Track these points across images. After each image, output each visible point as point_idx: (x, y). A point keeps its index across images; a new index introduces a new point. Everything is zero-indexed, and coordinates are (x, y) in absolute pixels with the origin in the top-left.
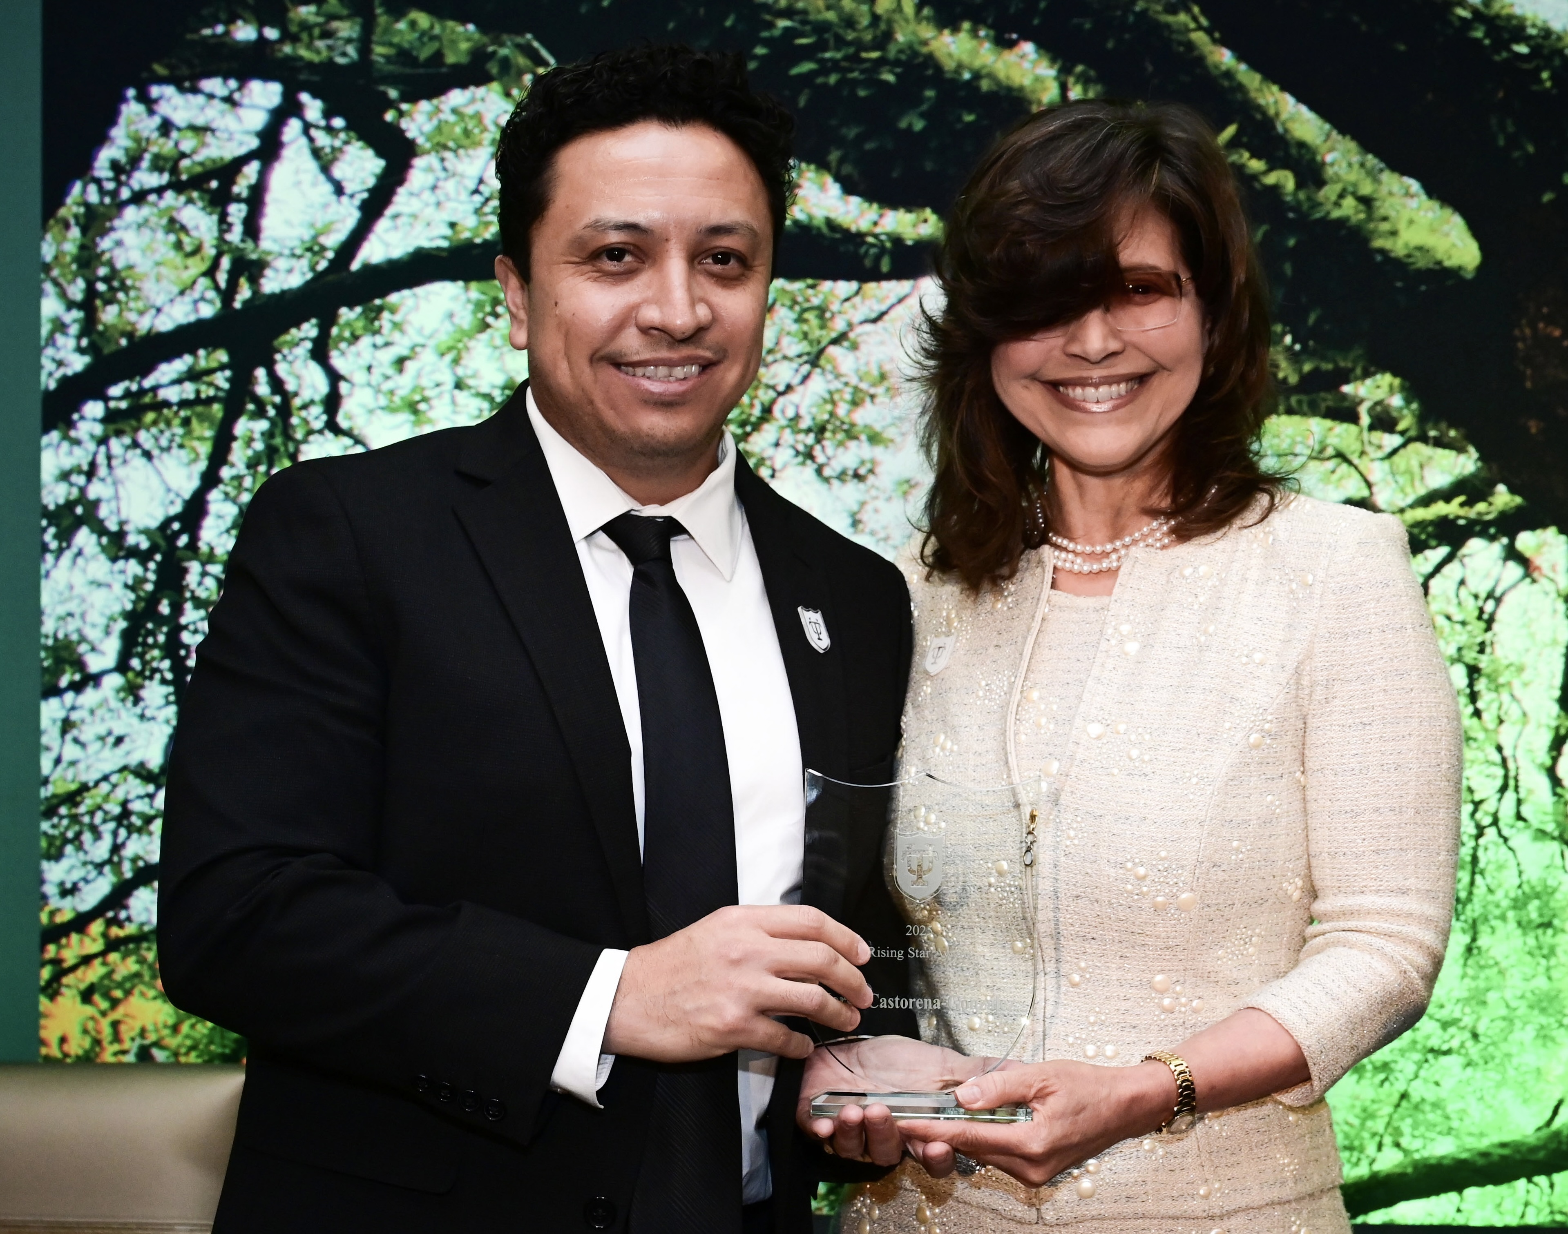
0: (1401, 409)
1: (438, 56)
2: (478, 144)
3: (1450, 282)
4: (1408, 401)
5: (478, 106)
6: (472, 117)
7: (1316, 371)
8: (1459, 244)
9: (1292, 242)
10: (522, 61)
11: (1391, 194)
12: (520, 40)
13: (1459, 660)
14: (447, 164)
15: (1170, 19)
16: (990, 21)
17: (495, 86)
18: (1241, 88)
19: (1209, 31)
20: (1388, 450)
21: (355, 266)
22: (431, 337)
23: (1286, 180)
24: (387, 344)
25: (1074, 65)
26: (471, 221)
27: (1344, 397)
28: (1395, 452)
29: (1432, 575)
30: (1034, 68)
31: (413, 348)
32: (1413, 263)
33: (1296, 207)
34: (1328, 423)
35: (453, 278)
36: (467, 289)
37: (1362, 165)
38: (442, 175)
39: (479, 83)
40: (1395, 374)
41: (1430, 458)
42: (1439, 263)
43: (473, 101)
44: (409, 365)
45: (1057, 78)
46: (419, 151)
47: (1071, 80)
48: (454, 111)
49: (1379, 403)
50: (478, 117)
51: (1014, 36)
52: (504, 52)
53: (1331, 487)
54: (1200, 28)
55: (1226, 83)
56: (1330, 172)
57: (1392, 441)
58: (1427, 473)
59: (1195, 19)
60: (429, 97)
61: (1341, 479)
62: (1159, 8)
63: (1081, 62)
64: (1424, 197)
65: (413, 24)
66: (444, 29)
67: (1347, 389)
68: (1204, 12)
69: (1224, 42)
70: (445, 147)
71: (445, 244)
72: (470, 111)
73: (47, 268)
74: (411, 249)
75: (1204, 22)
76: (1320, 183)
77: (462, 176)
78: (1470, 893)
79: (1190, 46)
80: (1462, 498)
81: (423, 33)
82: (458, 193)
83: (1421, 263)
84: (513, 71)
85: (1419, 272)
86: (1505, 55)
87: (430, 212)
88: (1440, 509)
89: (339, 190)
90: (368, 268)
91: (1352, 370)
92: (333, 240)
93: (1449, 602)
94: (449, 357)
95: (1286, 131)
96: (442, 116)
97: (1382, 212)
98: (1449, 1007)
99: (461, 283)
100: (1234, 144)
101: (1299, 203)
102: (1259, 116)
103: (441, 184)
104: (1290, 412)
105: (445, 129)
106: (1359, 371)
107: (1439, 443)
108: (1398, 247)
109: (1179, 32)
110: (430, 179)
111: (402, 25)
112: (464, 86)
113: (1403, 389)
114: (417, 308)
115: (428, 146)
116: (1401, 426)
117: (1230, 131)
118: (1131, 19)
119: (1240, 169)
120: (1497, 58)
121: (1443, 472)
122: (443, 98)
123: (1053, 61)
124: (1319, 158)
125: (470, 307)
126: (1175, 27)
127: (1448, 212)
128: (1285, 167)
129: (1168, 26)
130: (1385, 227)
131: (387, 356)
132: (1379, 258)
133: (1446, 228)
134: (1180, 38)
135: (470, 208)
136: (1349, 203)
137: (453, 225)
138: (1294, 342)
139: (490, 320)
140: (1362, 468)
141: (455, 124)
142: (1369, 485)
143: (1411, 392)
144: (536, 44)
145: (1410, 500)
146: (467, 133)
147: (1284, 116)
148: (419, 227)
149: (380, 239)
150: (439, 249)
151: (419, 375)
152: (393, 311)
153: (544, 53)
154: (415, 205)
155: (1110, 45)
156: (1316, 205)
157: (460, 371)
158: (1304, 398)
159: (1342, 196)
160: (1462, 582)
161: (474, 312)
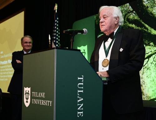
4: (153, 44)
7: (148, 43)
9: (147, 34)
11: (152, 30)
16: (132, 23)
28: (153, 48)
29: (155, 56)
34: (149, 46)
37: (150, 28)
40: (153, 42)
42: (155, 34)
55: (143, 24)
58: (155, 49)
64: (154, 30)
67: (150, 44)
76: (148, 30)
95: (146, 27)
104: (147, 46)
106: (151, 42)
107: (155, 47)
108: (152, 34)
116: (153, 46)
117: (143, 27)
118: (138, 21)
119: (144, 30)
123: (135, 25)
124: (148, 28)
128: (146, 29)
130: (152, 32)
136: (150, 31)
138: (147, 41)
142: (152, 50)
145: (154, 51)
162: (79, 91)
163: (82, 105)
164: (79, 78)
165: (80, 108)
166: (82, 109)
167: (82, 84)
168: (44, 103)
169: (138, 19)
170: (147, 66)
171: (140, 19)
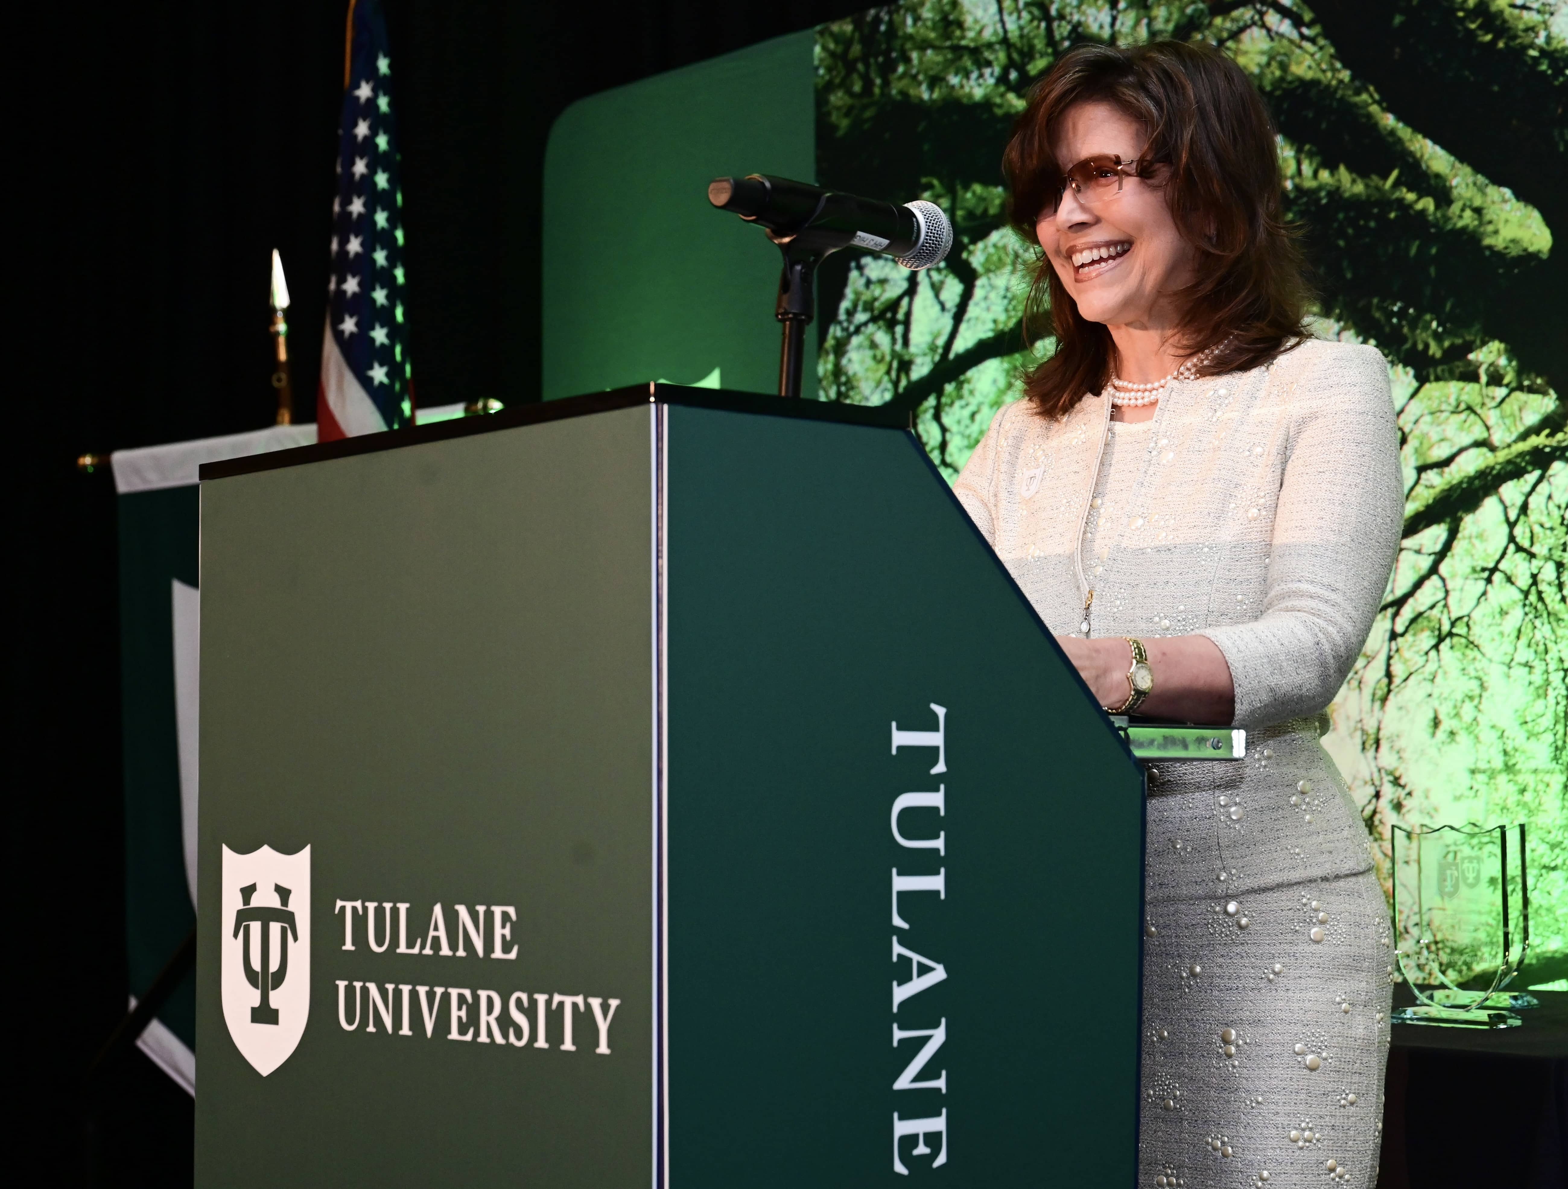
0: (1505, 367)
1: (986, 211)
2: (1006, 265)
3: (1533, 264)
4: (1510, 360)
5: (1004, 240)
6: (1001, 249)
7: (1452, 346)
8: (1538, 232)
9: (1434, 251)
11: (1493, 202)
13: (1549, 558)
14: (991, 282)
15: (1357, 99)
18: (1400, 141)
19: (1379, 103)
20: (1498, 400)
21: (952, 356)
22: (986, 396)
23: (1427, 204)
24: (967, 405)
25: (1304, 145)
26: (1003, 317)
27: (1470, 363)
28: (1503, 401)
29: (1529, 494)
31: (978, 406)
32: (1509, 253)
33: (1436, 225)
34: (1461, 384)
37: (1475, 184)
38: (989, 289)
40: (1501, 341)
41: (1526, 402)
42: (1525, 250)
43: (1001, 238)
44: (978, 417)
45: (1295, 157)
46: (978, 275)
47: (1303, 156)
48: (995, 246)
49: (1492, 364)
50: (1005, 248)
53: (1463, 434)
54: (1374, 101)
55: (1390, 139)
56: (1455, 193)
57: (1501, 392)
58: (1524, 415)
59: (1371, 96)
60: (982, 239)
61: (1470, 426)
62: (1351, 93)
64: (1514, 200)
65: (974, 193)
66: (987, 192)
67: (1471, 356)
68: (1377, 90)
69: (1388, 109)
70: (990, 271)
71: (991, 334)
72: (1000, 244)
73: (820, 381)
74: (975, 341)
75: (1377, 96)
76: (1449, 202)
77: (998, 288)
78: (1565, 742)
79: (1369, 116)
80: (1547, 431)
81: (979, 198)
82: (997, 300)
83: (1514, 252)
85: (1513, 258)
86: (1561, 79)
87: (984, 314)
88: (1535, 441)
89: (943, 308)
90: (958, 357)
91: (1474, 342)
92: (941, 342)
93: (1541, 513)
95: (1428, 167)
96: (988, 250)
97: (1487, 218)
98: (1554, 832)
100: (1397, 184)
101: (1437, 219)
102: (1411, 160)
103: (988, 295)
104: (1438, 379)
105: (990, 259)
106: (1478, 342)
107: (1531, 390)
108: (1498, 242)
109: (1362, 107)
110: (984, 293)
111: (969, 195)
112: (997, 228)
113: (1507, 351)
114: (980, 379)
115: (982, 271)
116: (1506, 381)
117: (1395, 174)
118: (1335, 104)
119: (1400, 201)
120: (1556, 83)
121: (1534, 412)
122: (988, 238)
123: (1292, 145)
124: (1448, 184)
125: (1004, 374)
126: (1360, 105)
127: (1530, 208)
128: (1428, 194)
129: (1355, 105)
130: (1490, 228)
131: (967, 412)
132: (1487, 253)
133: (1529, 222)
134: (1362, 112)
135: (1002, 308)
136: (1468, 213)
137: (995, 322)
138: (1438, 325)
139: (1013, 381)
140: (1483, 416)
141: (994, 254)
142: (1488, 428)
143: (1512, 353)
145: (1514, 436)
146: (1000, 259)
147: (1426, 157)
148: (980, 325)
149: (962, 336)
150: (989, 338)
151: (981, 424)
152: (969, 383)
154: (977, 312)
155: (1324, 126)
156: (1447, 219)
158: (1445, 367)
159: (1463, 210)
160: (1550, 497)
161: (1006, 377)
162: (901, 883)
163: (939, 1036)
164: (901, 738)
165: (921, 1076)
166: (941, 1083)
167: (936, 799)
168: (505, 1021)
169: (1334, 83)
170: (1438, 602)
171: (1357, 83)
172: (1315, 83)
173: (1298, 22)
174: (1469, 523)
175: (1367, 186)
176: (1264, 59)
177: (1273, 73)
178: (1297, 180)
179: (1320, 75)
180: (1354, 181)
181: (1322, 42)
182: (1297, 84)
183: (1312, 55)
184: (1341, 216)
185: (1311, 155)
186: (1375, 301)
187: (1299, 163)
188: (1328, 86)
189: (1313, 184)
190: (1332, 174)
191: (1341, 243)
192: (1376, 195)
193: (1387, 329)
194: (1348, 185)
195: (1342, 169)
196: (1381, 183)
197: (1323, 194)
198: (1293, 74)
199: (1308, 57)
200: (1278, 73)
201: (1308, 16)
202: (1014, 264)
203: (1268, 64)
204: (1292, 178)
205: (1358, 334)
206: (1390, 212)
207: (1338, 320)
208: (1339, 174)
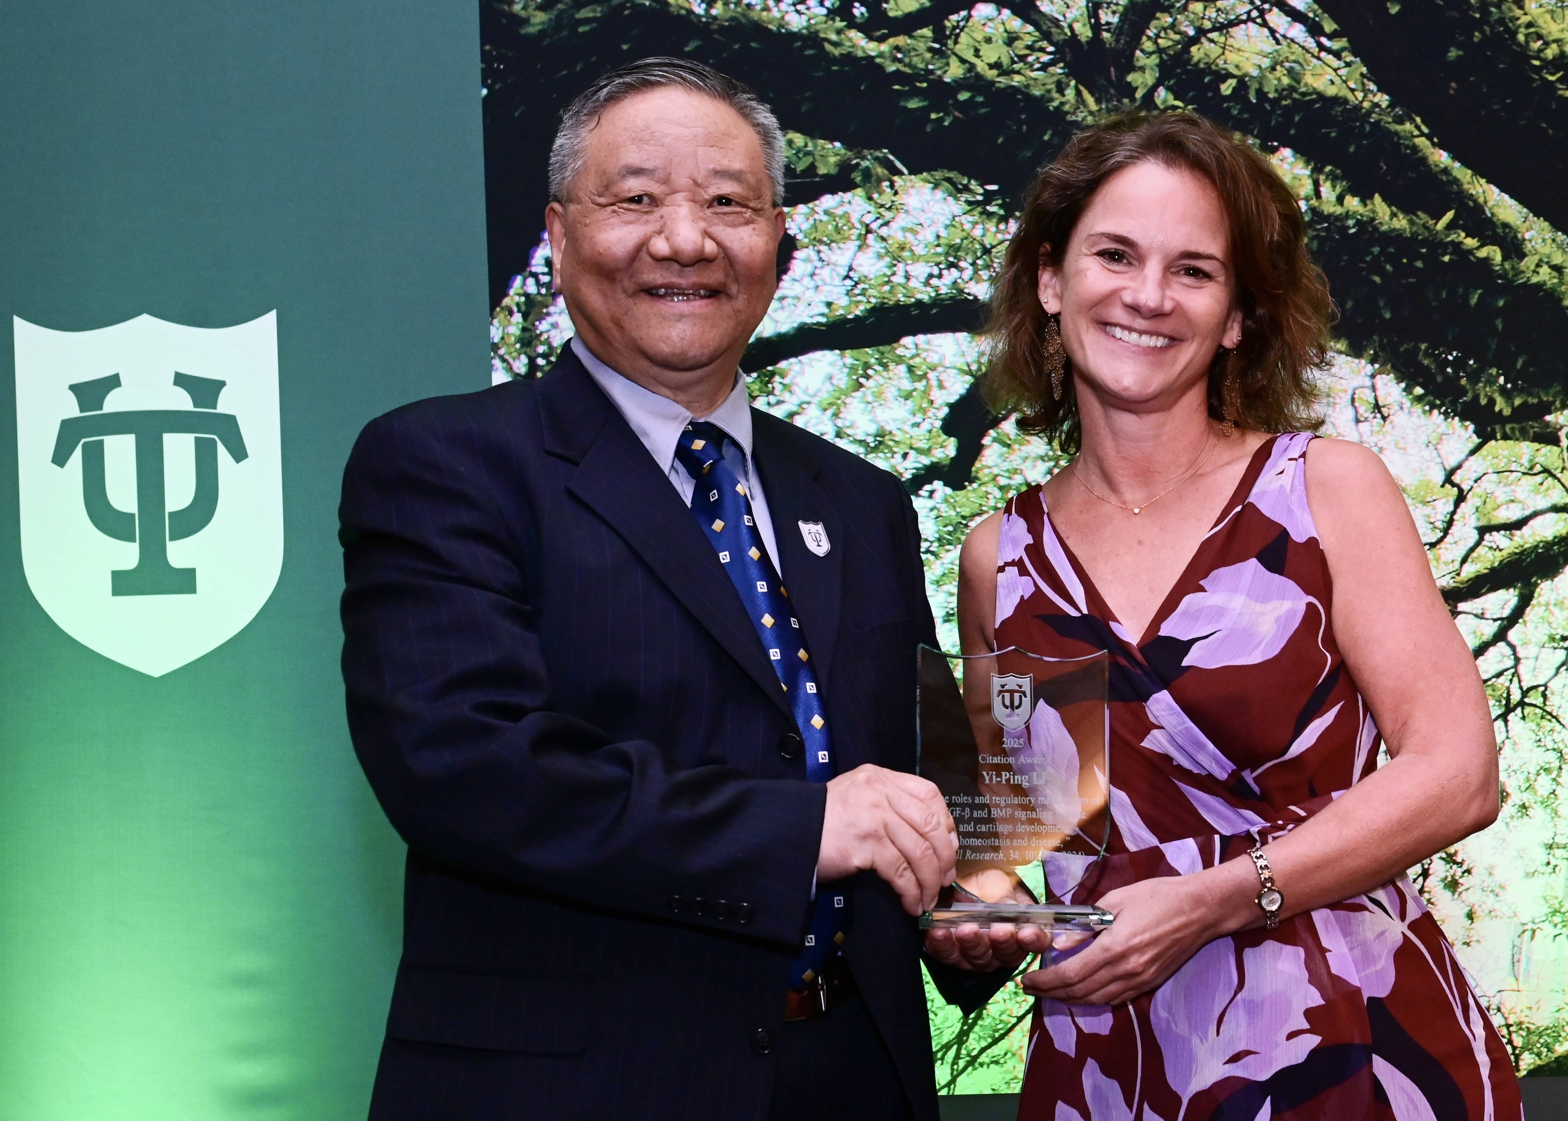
1: (812, 167)
2: (848, 238)
5: (846, 208)
6: (841, 217)
7: (1524, 404)
9: (1501, 303)
10: (880, 171)
12: (878, 154)
14: (822, 255)
15: (1399, 128)
16: (1255, 132)
17: (859, 191)
18: (1456, 181)
19: (1429, 137)
22: (815, 395)
23: (1494, 253)
24: (779, 402)
25: (1324, 167)
26: (844, 301)
27: (1548, 424)
30: (1292, 169)
31: (800, 405)
33: (1504, 276)
34: (1536, 445)
35: (831, 348)
36: (843, 356)
37: (1554, 240)
38: (819, 264)
39: (845, 190)
43: (842, 203)
45: (1311, 176)
46: (799, 245)
47: (1322, 178)
48: (826, 212)
50: (846, 216)
51: (1276, 144)
52: (865, 164)
53: (1539, 497)
54: (1422, 134)
55: (1444, 178)
56: (1528, 246)
59: (1418, 127)
60: (806, 201)
61: (1547, 489)
62: (1390, 120)
63: (1330, 164)
66: (816, 146)
67: (1548, 418)
69: (1441, 146)
70: (821, 242)
71: (823, 320)
72: (839, 212)
73: (495, 347)
74: (795, 325)
75: (1425, 130)
76: (1522, 256)
77: (835, 265)
79: (1415, 149)
81: (799, 150)
82: (833, 279)
84: (873, 179)
87: (810, 293)
90: (760, 340)
91: (1553, 402)
94: (830, 412)
95: (1492, 214)
96: (817, 217)
99: (837, 352)
100: (1451, 226)
101: (1505, 270)
102: (1471, 204)
103: (818, 271)
104: (1505, 437)
105: (820, 227)
106: (1558, 403)
109: (1406, 138)
110: (809, 268)
112: (834, 192)
114: (802, 373)
115: (806, 240)
117: (1450, 215)
118: (1368, 128)
119: (1457, 246)
122: (817, 202)
123: (1307, 163)
124: (1519, 236)
125: (846, 370)
126: (1403, 134)
129: (1396, 133)
135: (843, 290)
136: (1545, 270)
137: (829, 304)
138: (1506, 382)
139: (862, 380)
140: (1563, 480)
141: (828, 223)
144: (891, 157)
146: (838, 230)
147: (1491, 203)
148: (802, 306)
149: (772, 318)
150: (818, 324)
152: (783, 377)
153: (898, 164)
154: (798, 289)
155: (1352, 149)
156: (1518, 272)
157: (840, 423)
158: (1516, 426)
159: (1538, 265)
161: (849, 375)
169: (1366, 105)
170: (1506, 670)
171: (1398, 111)
172: (1337, 100)
173: (1314, 30)
174: (1545, 590)
175: (1412, 223)
176: (1266, 63)
177: (1279, 80)
178: (1314, 202)
179: (1344, 93)
180: (1393, 215)
181: (1350, 58)
182: (1314, 96)
183: (1335, 70)
184: (1376, 250)
185: (1334, 178)
186: (1423, 346)
187: (1316, 184)
188: (1358, 108)
189: (1339, 210)
190: (1364, 202)
191: (1377, 279)
192: (1423, 235)
193: (1439, 379)
194: (1387, 218)
195: (1377, 198)
196: (1431, 222)
197: (1351, 222)
198: (1306, 85)
199: (1330, 70)
200: (1286, 81)
201: (1329, 26)
202: (863, 238)
203: (1273, 69)
204: (1307, 199)
205: (1399, 380)
206: (1444, 255)
207: (1372, 362)
208: (1373, 204)
